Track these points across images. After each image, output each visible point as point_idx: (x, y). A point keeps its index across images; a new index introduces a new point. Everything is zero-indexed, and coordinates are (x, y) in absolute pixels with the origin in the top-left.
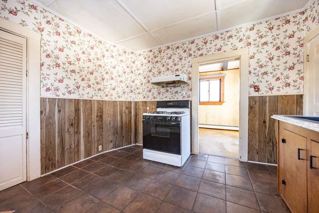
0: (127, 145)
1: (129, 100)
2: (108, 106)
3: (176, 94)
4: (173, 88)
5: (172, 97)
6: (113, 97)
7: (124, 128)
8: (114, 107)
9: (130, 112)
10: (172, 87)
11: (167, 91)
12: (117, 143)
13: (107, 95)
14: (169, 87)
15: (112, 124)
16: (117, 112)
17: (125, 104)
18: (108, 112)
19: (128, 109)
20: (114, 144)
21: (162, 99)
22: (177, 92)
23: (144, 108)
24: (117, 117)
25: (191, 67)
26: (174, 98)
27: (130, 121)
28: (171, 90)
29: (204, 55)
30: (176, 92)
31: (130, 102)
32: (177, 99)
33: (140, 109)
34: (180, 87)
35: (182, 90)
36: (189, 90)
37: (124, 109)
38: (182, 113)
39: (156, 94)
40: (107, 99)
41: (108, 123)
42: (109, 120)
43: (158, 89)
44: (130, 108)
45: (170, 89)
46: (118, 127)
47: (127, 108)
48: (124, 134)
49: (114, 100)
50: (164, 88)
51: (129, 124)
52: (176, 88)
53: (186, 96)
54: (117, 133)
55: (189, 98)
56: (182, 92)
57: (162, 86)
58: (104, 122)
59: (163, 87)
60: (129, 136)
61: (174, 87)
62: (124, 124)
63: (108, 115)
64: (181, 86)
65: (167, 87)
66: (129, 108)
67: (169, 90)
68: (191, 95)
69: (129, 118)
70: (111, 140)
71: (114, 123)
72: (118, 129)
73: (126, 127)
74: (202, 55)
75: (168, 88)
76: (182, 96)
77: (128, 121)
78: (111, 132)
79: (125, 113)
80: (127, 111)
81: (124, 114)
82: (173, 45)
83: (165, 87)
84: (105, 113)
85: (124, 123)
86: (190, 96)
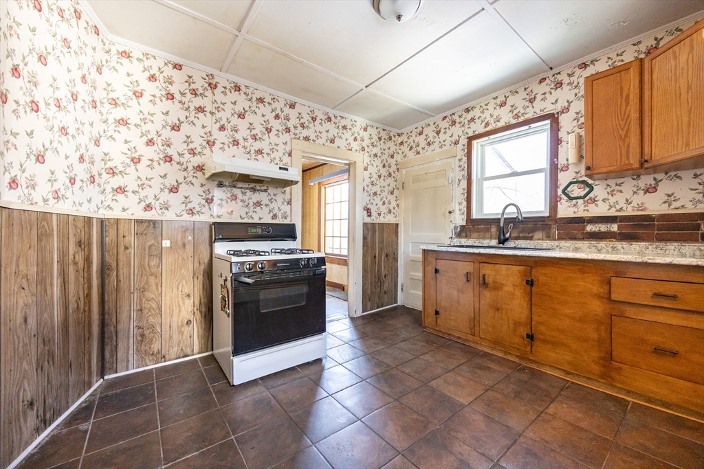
0: (79, 396)
1: (85, 211)
2: (21, 235)
3: (258, 209)
4: (249, 193)
5: (247, 214)
6: (37, 196)
7: (71, 330)
8: (39, 240)
9: (88, 260)
10: (247, 188)
11: (234, 198)
12: (49, 401)
13: (13, 184)
14: (241, 188)
15: (32, 322)
16: (52, 263)
17: (76, 227)
18: (18, 265)
19: (83, 247)
20: (41, 412)
21: (219, 217)
22: (258, 204)
23: (150, 243)
24: (52, 285)
25: (290, 155)
26: (252, 218)
27: (88, 296)
28: (245, 198)
29: (311, 141)
30: (258, 202)
31: (88, 221)
32: (260, 219)
33: (126, 248)
34: (267, 193)
35: (271, 200)
36: (286, 203)
37: (72, 248)
38: (263, 254)
39: (196, 202)
40: (16, 200)
41: (20, 319)
42: (21, 303)
43: (206, 188)
44: (90, 244)
45: (242, 193)
46: (53, 328)
47: (80, 246)
48: (71, 356)
49: (41, 207)
50: (224, 188)
51: (86, 309)
52: (257, 194)
53: (280, 214)
54: (51, 355)
55: (285, 220)
56: (272, 206)
57: (216, 183)
58: (5, 320)
59: (220, 185)
60: (87, 357)
61: (253, 190)
62: (71, 311)
63: (19, 280)
64: (268, 191)
65: (235, 187)
66: (86, 242)
67: (240, 196)
68: (289, 213)
69: (86, 286)
70: (29, 397)
71: (42, 314)
72: (54, 341)
73: (79, 323)
74: (307, 139)
75: (237, 191)
76: (271, 214)
77: (82, 299)
78: (30, 363)
79: (75, 263)
80: (80, 259)
81: (71, 268)
82: (251, 89)
83: (225, 186)
84: (8, 271)
85: (72, 305)
86: (287, 216)
